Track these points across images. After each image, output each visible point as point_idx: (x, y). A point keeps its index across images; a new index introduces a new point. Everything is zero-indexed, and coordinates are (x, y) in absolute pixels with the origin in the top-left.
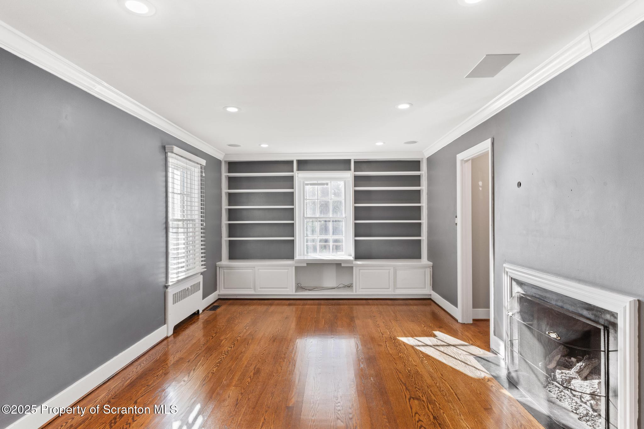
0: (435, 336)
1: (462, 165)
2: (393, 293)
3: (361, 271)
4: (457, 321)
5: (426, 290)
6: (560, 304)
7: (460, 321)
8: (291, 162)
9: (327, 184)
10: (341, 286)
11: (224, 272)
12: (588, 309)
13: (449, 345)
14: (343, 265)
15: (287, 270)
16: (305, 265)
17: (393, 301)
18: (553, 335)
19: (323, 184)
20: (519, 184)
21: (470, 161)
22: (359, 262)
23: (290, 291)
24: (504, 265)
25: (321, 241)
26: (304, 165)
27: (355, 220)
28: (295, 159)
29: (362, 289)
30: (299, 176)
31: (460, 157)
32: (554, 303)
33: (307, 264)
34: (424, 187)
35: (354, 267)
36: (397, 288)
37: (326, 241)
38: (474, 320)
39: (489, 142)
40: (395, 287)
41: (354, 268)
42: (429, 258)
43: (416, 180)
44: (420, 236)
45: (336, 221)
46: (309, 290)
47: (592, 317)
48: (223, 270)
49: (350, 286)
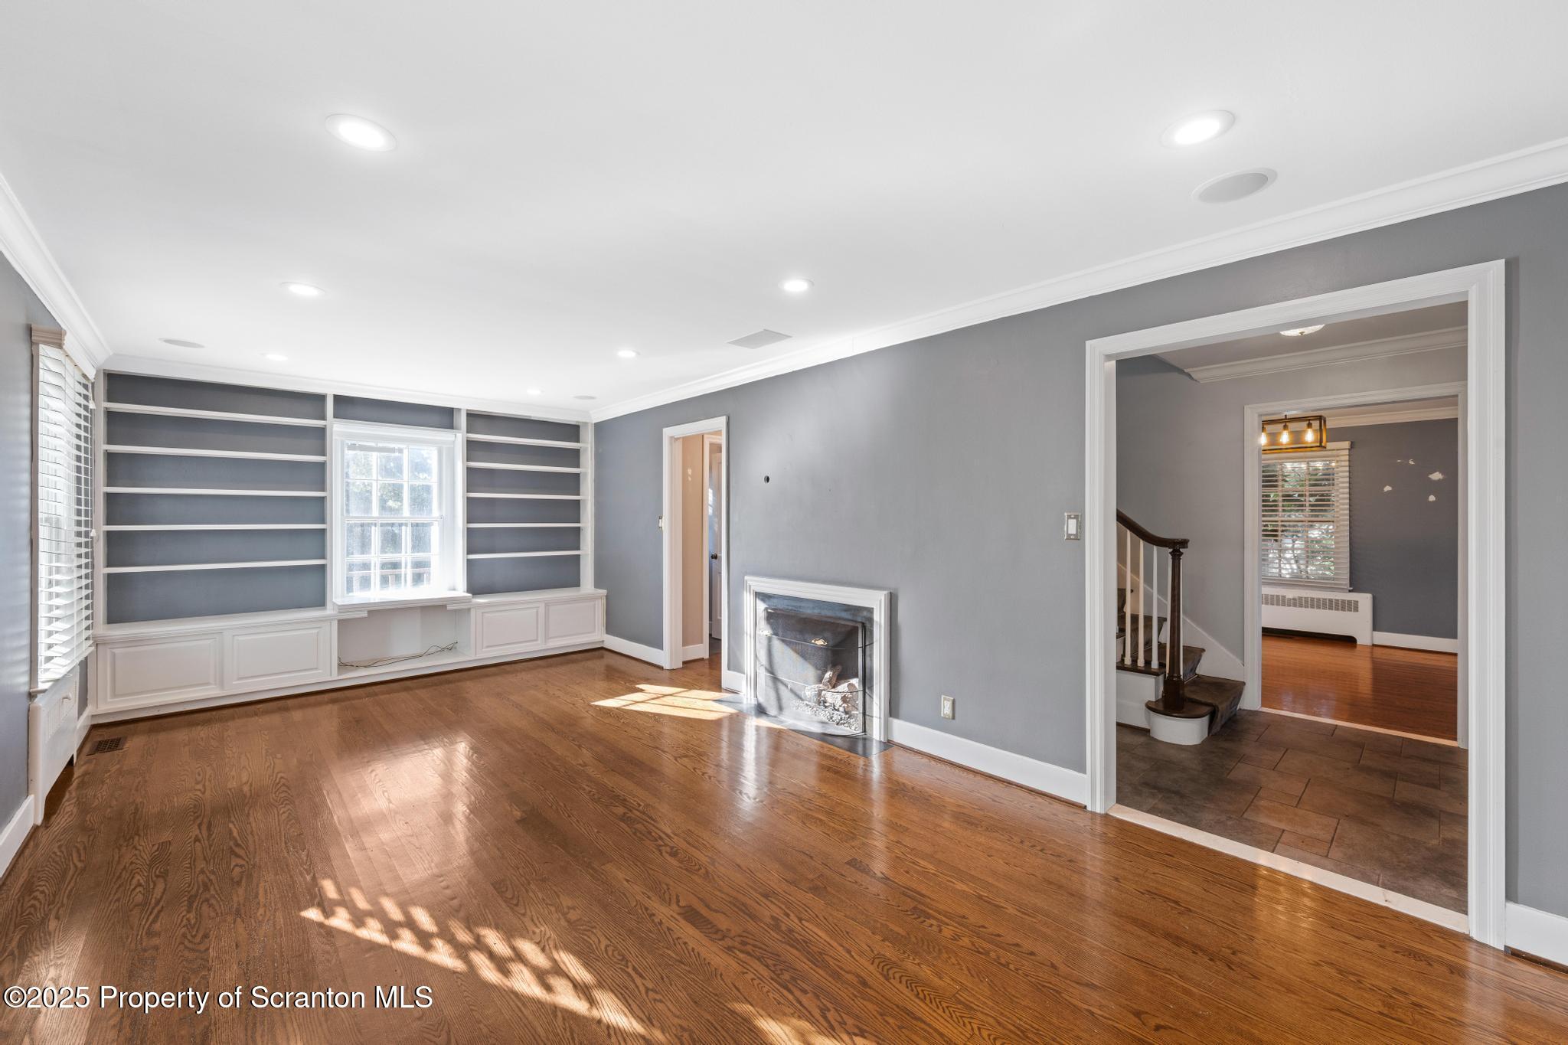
0: (642, 691)
1: (671, 444)
2: (544, 647)
3: (486, 615)
4: (661, 668)
5: (596, 635)
6: (816, 611)
7: (667, 666)
8: (321, 398)
9: (401, 451)
10: (433, 650)
11: (114, 655)
12: (846, 610)
13: (664, 696)
14: (449, 607)
15: (316, 631)
16: (365, 614)
17: (545, 660)
18: (820, 642)
19: (393, 450)
20: (768, 479)
21: (681, 440)
22: (481, 600)
23: (325, 674)
24: (746, 578)
25: (384, 566)
26: (348, 406)
27: (468, 522)
28: (330, 391)
29: (488, 647)
30: (339, 430)
31: (668, 432)
32: (809, 611)
33: (370, 612)
34: (587, 468)
35: (472, 610)
36: (549, 639)
37: (395, 565)
38: (684, 663)
39: (723, 420)
40: (547, 638)
41: (473, 612)
42: (598, 584)
43: (574, 457)
44: (578, 548)
45: (417, 525)
46: (365, 667)
47: (850, 617)
48: (108, 650)
49: (451, 649)
